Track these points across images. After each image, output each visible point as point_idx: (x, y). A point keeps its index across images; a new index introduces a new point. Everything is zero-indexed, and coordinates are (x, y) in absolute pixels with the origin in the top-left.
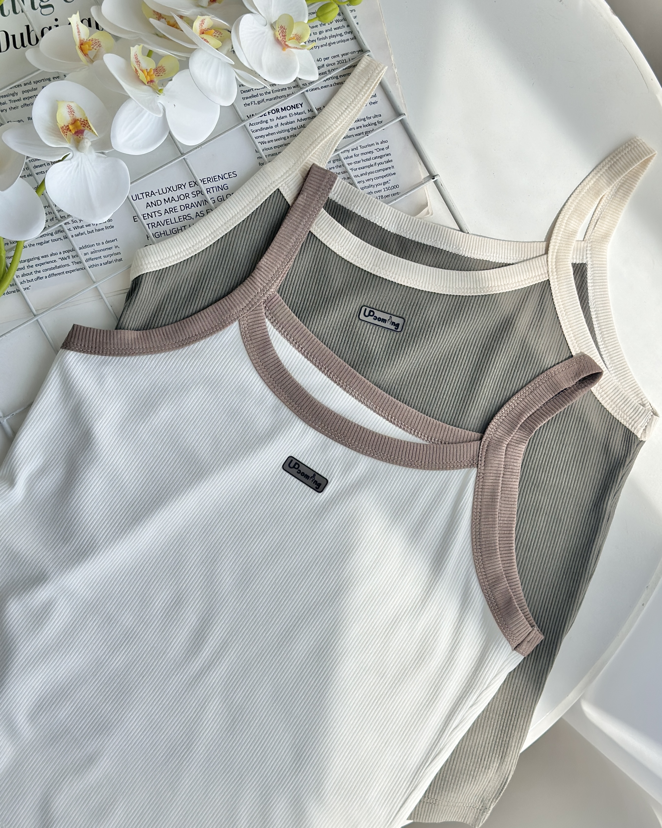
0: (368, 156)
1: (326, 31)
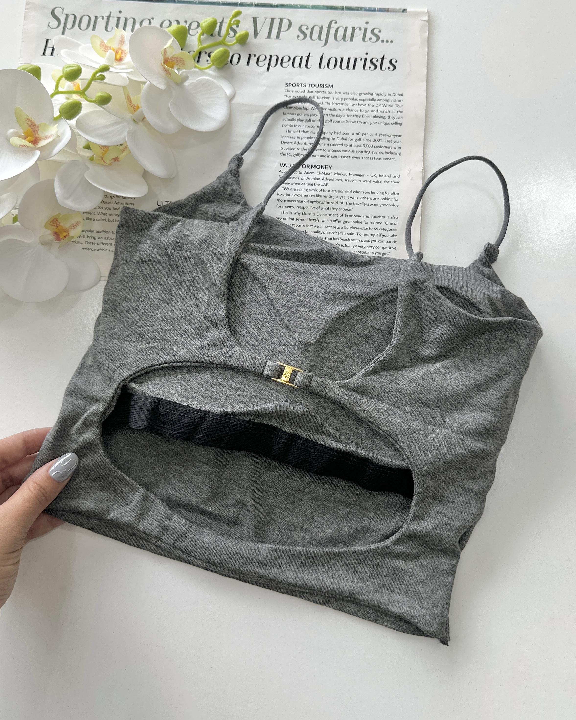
0: (376, 226)
1: (372, 111)
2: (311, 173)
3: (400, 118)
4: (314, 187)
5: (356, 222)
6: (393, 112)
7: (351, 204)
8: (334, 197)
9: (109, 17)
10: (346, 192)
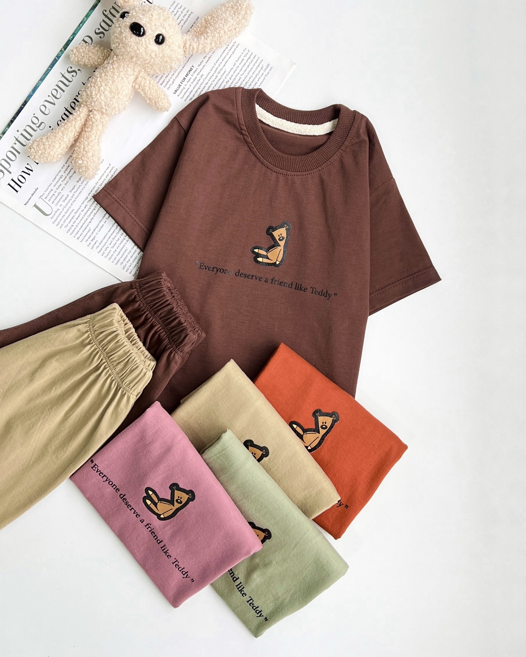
0: (243, 63)
2: (190, 80)
3: (188, 11)
4: (200, 83)
5: (235, 72)
6: (182, 13)
7: (222, 69)
8: (213, 75)
9: (17, 140)
10: (213, 67)
